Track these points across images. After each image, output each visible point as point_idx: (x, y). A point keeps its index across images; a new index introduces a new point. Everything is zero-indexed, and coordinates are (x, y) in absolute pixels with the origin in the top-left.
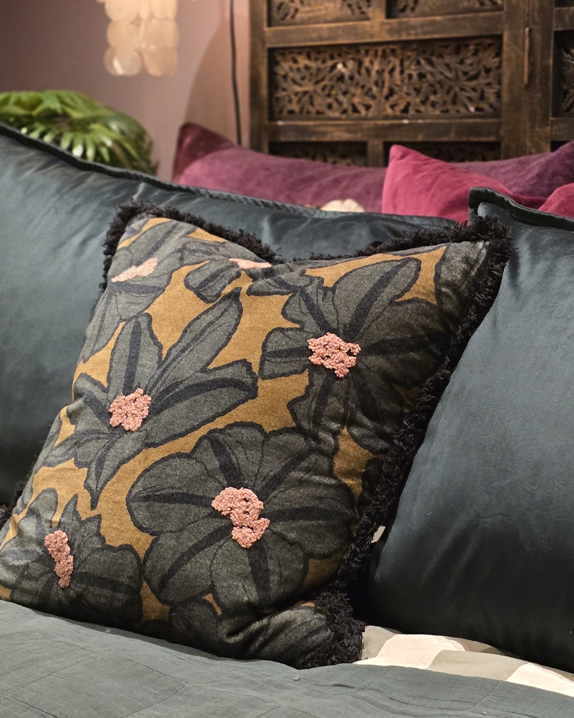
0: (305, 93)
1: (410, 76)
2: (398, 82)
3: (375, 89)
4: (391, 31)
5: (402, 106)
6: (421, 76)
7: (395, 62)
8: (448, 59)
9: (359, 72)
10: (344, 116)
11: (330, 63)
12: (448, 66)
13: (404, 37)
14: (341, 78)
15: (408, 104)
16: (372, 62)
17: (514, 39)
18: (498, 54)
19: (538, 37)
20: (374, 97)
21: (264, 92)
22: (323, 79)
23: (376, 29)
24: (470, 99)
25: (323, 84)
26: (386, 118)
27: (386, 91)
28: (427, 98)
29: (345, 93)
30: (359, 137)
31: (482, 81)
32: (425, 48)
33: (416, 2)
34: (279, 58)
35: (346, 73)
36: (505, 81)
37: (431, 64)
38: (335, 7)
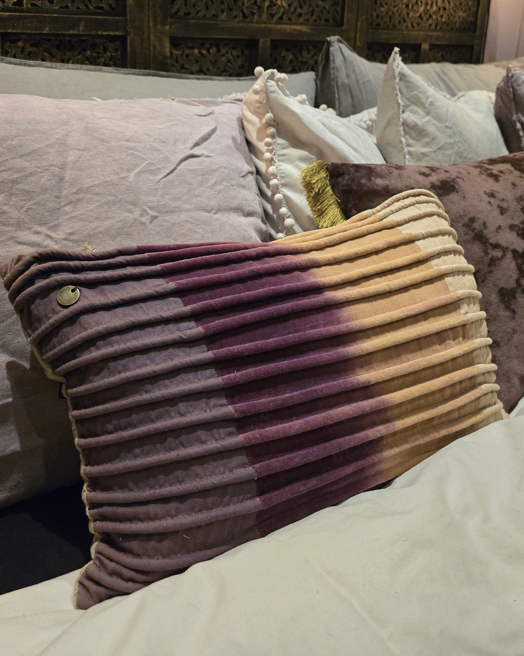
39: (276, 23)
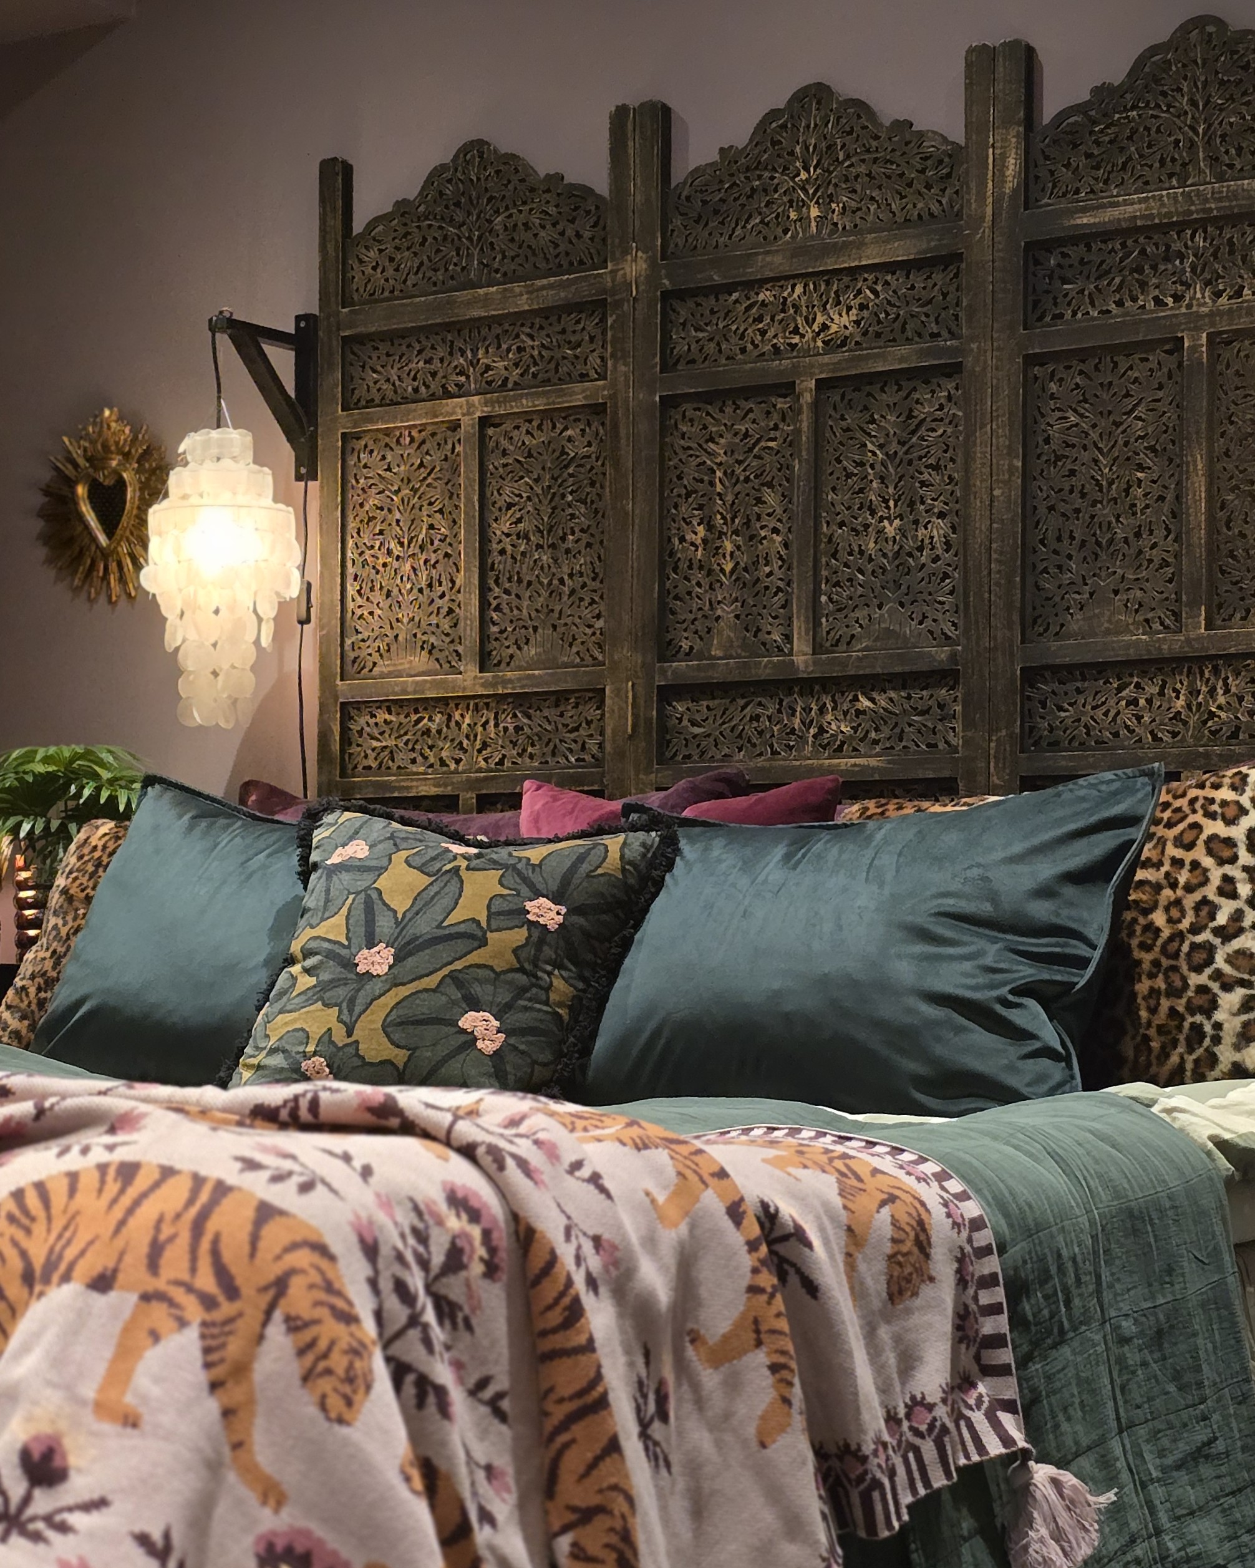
0: (385, 748)
1: (506, 729)
2: (492, 736)
3: (465, 742)
4: (484, 684)
5: (497, 759)
6: (518, 729)
7: (489, 715)
8: (546, 713)
9: (448, 727)
10: (430, 770)
11: (414, 717)
12: (546, 718)
13: (499, 690)
14: (427, 732)
15: (504, 757)
16: (462, 716)
17: (617, 692)
18: (601, 707)
19: (640, 690)
20: (466, 751)
21: (336, 748)
22: (406, 734)
23: (469, 681)
24: (571, 750)
25: (405, 738)
26: (480, 770)
27: (479, 744)
28: (524, 750)
29: (431, 748)
30: (449, 790)
31: (583, 732)
32: (522, 701)
33: (512, 657)
34: (353, 713)
35: (434, 727)
36: (608, 731)
37: (529, 717)
38: (420, 660)
39: (831, 758)
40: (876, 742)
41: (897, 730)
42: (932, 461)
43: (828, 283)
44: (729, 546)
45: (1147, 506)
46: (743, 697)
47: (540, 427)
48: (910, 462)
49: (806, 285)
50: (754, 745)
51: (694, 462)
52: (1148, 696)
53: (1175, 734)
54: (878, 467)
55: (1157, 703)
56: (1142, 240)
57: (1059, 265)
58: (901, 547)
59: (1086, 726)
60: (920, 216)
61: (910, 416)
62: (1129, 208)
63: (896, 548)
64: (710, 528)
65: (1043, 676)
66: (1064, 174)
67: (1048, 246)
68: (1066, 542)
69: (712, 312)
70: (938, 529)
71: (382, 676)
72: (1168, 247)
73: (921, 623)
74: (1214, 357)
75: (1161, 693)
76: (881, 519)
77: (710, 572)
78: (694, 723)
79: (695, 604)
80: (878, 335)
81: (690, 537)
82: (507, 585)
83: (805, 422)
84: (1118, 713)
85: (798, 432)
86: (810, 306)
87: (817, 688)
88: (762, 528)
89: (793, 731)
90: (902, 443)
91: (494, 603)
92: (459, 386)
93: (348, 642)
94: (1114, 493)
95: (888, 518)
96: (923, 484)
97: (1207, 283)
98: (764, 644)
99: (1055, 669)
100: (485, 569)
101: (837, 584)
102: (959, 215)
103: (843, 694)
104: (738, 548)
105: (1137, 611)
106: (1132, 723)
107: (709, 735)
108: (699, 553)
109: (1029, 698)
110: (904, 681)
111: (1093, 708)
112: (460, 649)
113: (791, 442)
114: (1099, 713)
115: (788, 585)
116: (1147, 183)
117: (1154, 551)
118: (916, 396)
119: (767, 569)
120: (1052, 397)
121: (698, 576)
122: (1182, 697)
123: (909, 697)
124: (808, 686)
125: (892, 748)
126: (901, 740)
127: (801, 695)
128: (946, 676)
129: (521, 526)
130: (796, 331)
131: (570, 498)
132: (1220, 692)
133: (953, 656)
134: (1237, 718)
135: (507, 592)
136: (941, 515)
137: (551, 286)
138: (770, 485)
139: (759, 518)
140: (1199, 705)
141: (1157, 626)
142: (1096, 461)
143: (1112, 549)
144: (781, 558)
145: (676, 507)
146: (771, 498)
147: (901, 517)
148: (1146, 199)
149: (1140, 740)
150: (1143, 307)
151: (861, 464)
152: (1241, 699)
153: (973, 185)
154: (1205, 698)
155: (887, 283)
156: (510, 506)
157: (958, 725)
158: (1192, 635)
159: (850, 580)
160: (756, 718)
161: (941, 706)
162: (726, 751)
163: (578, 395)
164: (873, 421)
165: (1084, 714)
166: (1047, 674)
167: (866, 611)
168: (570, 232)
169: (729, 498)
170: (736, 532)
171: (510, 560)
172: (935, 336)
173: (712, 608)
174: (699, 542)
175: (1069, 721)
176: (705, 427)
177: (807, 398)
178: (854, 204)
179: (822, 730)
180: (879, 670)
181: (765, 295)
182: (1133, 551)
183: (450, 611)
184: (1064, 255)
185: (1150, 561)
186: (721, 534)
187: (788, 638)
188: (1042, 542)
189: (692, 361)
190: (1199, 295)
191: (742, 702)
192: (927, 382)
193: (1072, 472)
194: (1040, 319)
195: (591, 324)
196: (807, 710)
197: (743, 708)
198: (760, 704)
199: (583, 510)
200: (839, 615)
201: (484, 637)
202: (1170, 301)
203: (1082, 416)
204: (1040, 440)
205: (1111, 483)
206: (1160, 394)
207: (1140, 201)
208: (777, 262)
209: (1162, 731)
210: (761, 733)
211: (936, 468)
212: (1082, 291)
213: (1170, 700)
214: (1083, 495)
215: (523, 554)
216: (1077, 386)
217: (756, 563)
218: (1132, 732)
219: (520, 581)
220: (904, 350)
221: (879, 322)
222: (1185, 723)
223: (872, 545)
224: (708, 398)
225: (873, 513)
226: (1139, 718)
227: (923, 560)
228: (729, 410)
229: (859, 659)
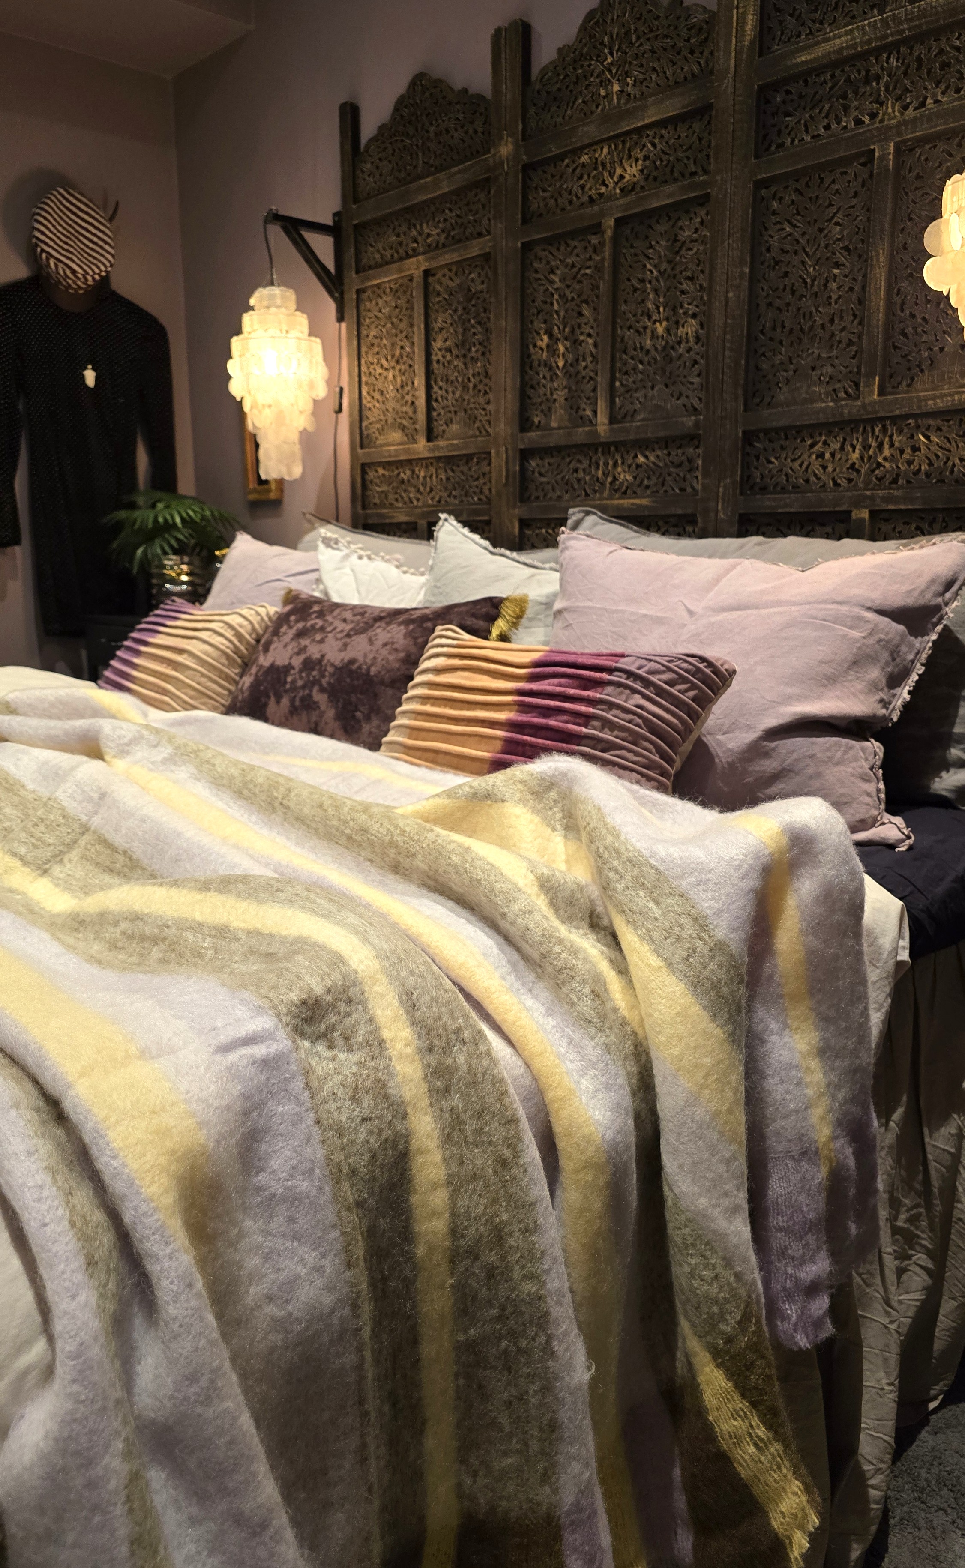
0: (383, 492)
1: (441, 479)
2: (434, 483)
3: (422, 488)
4: (430, 450)
5: (437, 498)
6: (448, 479)
7: (432, 470)
8: (462, 468)
9: (413, 477)
10: (404, 505)
11: (396, 472)
12: (462, 472)
13: (437, 454)
14: (403, 481)
15: (441, 497)
16: (420, 470)
17: (498, 453)
18: (489, 464)
19: (510, 453)
20: (421, 494)
21: (359, 491)
22: (392, 482)
23: (421, 449)
24: (474, 494)
25: (391, 485)
26: (429, 506)
27: (428, 489)
28: (450, 493)
29: (405, 491)
30: (412, 519)
31: (481, 481)
32: (449, 461)
33: (444, 431)
34: (367, 469)
35: (405, 478)
36: (493, 481)
37: (453, 471)
38: (396, 436)
39: (619, 498)
40: (647, 487)
41: (661, 479)
42: (689, 274)
43: (624, 142)
44: (561, 348)
45: (840, 297)
46: (569, 456)
47: (456, 274)
48: (675, 277)
49: (610, 146)
50: (575, 490)
51: (542, 289)
52: (832, 450)
53: (850, 480)
54: (654, 282)
55: (838, 456)
56: (847, 68)
57: (784, 102)
58: (667, 343)
59: (787, 475)
60: (685, 78)
61: (676, 241)
62: (837, 41)
63: (664, 343)
64: (551, 336)
65: (758, 437)
66: (791, 22)
67: (775, 86)
68: (779, 330)
69: (553, 176)
70: (690, 328)
71: (381, 446)
72: (868, 71)
73: (678, 399)
74: (899, 163)
75: (842, 448)
76: (655, 322)
77: (551, 369)
78: (541, 474)
79: (542, 391)
80: (655, 179)
81: (539, 343)
82: (441, 384)
83: (607, 252)
84: (809, 464)
85: (603, 259)
86: (613, 162)
87: (612, 449)
88: (582, 334)
89: (598, 479)
90: (669, 262)
91: (434, 396)
92: (414, 250)
93: (364, 424)
94: (816, 288)
95: (660, 321)
96: (683, 292)
97: (899, 98)
98: (581, 418)
99: (766, 432)
100: (429, 373)
101: (626, 373)
102: (711, 72)
103: (628, 452)
104: (566, 349)
105: (828, 383)
106: (819, 472)
107: (548, 483)
108: (545, 354)
109: (748, 454)
110: (666, 442)
111: (792, 461)
112: (417, 427)
113: (599, 269)
114: (796, 465)
115: (597, 374)
116: (853, 17)
117: (843, 334)
118: (680, 223)
119: (584, 364)
120: (774, 213)
121: (543, 371)
122: (857, 451)
123: (669, 454)
124: (607, 447)
125: (657, 491)
126: (663, 485)
127: (603, 453)
128: (692, 438)
129: (448, 343)
130: (604, 183)
131: (473, 322)
132: (886, 446)
133: (697, 424)
134: (898, 467)
135: (441, 388)
136: (694, 316)
137: (459, 172)
138: (586, 302)
139: (579, 326)
140: (870, 457)
141: (842, 394)
142: (803, 263)
143: (812, 334)
144: (592, 355)
145: (532, 322)
146: (586, 311)
147: (667, 319)
148: (852, 31)
149: (824, 486)
150: (845, 127)
151: (642, 281)
152: (902, 452)
153: (722, 44)
154: (875, 453)
155: (662, 136)
156: (441, 329)
157: (699, 474)
158: (867, 401)
159: (634, 369)
160: (576, 470)
161: (690, 461)
162: (558, 493)
163: (475, 249)
164: (651, 247)
165: (785, 466)
166: (761, 435)
167: (643, 392)
168: (471, 131)
169: (562, 314)
170: (566, 339)
171: (441, 367)
172: (693, 174)
173: (552, 394)
174: (544, 347)
175: (774, 471)
176: (548, 263)
177: (609, 233)
178: (641, 76)
179: (615, 479)
180: (649, 435)
181: (585, 159)
182: (827, 336)
183: (413, 403)
184: (788, 92)
185: (840, 342)
186: (558, 340)
187: (595, 412)
188: (762, 332)
189: (541, 215)
190: (890, 110)
191: (568, 460)
192: (687, 212)
193: (786, 274)
194: (767, 149)
195: (482, 196)
196: (606, 464)
197: (569, 463)
198: (579, 461)
199: (480, 329)
200: (628, 396)
201: (429, 419)
202: (866, 119)
203: (794, 226)
204: (764, 249)
205: (813, 281)
206: (855, 201)
207: (847, 33)
208: (591, 131)
209: (840, 478)
210: (579, 481)
211: (691, 279)
212: (799, 122)
213: (848, 453)
214: (793, 292)
215: (449, 362)
216: (793, 201)
217: (577, 360)
218: (818, 479)
219: (447, 380)
220: (670, 188)
221: (656, 168)
222: (858, 471)
223: (648, 342)
224: (548, 241)
225: (650, 317)
226: (824, 468)
227: (681, 351)
228: (562, 248)
229: (638, 427)
